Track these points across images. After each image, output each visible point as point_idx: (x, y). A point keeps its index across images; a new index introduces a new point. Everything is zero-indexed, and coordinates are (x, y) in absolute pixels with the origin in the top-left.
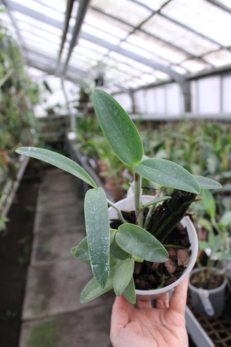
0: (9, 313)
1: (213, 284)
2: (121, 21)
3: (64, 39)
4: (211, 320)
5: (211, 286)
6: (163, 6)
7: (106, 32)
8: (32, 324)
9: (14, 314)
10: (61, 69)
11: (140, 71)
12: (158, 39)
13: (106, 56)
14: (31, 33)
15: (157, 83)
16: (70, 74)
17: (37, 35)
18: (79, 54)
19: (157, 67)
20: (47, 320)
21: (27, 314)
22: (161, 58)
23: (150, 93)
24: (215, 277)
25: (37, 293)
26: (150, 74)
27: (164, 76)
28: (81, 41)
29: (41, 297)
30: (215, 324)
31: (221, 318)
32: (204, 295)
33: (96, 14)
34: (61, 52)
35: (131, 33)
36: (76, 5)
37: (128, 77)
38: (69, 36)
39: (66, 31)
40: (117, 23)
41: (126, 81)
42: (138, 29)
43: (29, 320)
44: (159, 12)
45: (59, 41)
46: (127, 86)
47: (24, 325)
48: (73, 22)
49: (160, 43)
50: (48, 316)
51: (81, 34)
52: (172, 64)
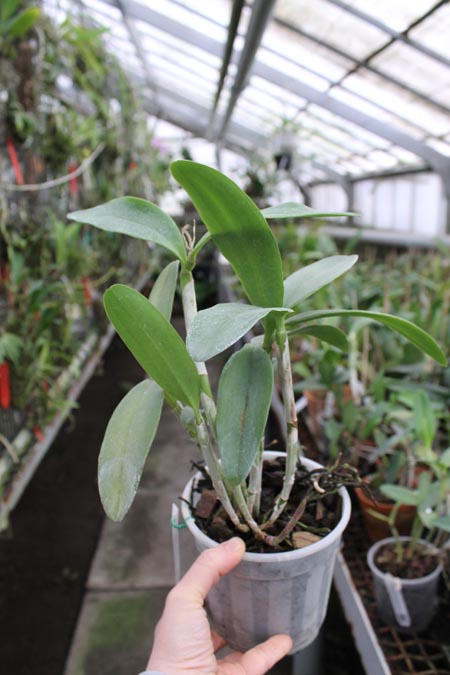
0: (66, 572)
1: (416, 569)
2: (332, 48)
3: (224, 72)
4: (404, 635)
5: (410, 573)
6: (413, 25)
7: (302, 67)
8: (104, 597)
9: (75, 576)
10: (217, 126)
11: (368, 143)
12: (402, 86)
13: (303, 110)
14: (165, 58)
15: (399, 169)
16: (232, 137)
17: (175, 63)
18: (250, 101)
19: (399, 141)
20: (131, 595)
21: (97, 578)
22: (407, 122)
23: (385, 187)
24: (422, 558)
25: (120, 544)
26: (385, 151)
27: (411, 159)
28: (255, 81)
29: (127, 552)
30: (410, 643)
31: (424, 635)
32: (393, 586)
33: (284, 32)
34: (218, 96)
35: (351, 72)
36: (247, 14)
37: (345, 154)
38: (233, 70)
39: (227, 61)
40: (323, 51)
41: (339, 161)
42: (363, 65)
43: (98, 590)
44: (404, 37)
45: (216, 76)
46: (341, 170)
47: (89, 596)
48: (239, 44)
49: (407, 95)
50: (133, 589)
51: (255, 67)
52: (429, 136)
